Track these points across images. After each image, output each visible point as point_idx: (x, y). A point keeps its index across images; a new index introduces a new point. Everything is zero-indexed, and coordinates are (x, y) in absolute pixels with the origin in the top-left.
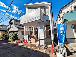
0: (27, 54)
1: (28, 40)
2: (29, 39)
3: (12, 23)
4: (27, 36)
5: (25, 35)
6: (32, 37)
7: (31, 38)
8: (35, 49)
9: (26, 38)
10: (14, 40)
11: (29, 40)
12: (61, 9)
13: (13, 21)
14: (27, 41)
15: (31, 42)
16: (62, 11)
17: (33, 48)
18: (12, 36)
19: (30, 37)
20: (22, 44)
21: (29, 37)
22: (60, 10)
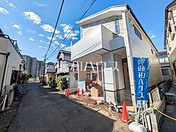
0: (76, 111)
1: (84, 90)
2: (86, 88)
3: (61, 59)
4: (83, 83)
5: (80, 81)
6: (93, 86)
7: (90, 88)
8: (94, 107)
9: (81, 85)
10: (63, 89)
11: (87, 90)
12: (168, 7)
13: (62, 56)
14: (83, 92)
15: (90, 96)
16: (173, 12)
17: (89, 106)
18: (61, 82)
19: (89, 84)
20: (74, 96)
21: (86, 85)
22: (167, 11)
